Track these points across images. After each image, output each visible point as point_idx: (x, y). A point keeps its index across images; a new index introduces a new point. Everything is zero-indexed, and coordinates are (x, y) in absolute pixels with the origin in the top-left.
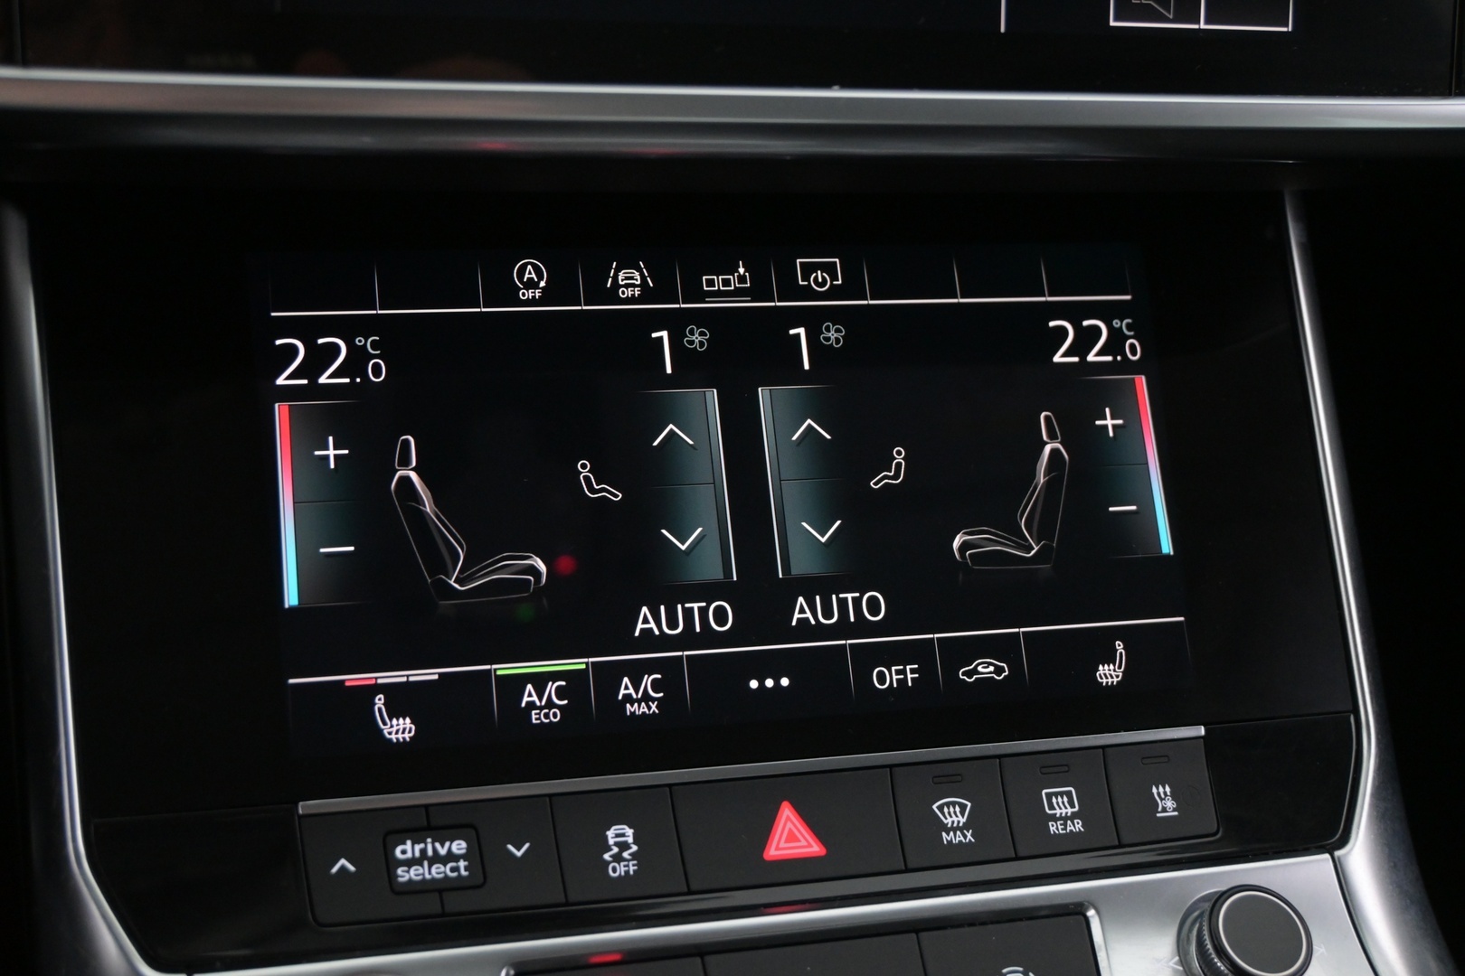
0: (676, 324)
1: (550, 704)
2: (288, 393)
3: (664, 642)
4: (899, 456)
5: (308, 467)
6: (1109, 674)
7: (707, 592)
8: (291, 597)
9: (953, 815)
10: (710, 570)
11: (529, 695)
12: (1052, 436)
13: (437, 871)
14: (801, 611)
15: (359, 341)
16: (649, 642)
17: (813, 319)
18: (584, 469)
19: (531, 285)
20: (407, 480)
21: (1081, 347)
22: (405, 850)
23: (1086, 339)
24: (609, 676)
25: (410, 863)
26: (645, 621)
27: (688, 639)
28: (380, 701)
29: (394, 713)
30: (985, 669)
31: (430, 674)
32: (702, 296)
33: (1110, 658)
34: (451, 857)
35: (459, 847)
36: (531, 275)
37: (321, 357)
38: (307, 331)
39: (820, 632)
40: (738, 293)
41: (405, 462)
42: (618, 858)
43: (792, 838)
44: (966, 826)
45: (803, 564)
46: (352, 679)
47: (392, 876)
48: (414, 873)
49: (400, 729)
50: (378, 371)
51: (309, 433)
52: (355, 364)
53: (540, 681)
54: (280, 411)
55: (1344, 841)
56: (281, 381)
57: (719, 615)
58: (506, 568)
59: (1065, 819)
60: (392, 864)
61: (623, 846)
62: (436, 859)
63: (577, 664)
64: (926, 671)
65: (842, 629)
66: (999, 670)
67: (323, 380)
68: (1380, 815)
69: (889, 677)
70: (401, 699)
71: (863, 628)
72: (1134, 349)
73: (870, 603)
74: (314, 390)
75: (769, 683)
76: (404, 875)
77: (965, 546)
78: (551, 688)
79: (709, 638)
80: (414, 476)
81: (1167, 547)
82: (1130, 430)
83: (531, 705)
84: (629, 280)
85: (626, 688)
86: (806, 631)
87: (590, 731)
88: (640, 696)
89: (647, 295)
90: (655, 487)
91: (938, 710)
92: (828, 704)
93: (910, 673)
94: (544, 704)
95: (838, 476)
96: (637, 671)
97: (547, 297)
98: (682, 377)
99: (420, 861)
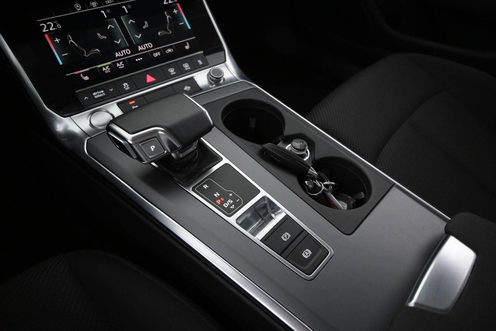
0: (104, 9)
1: (108, 70)
2: (46, 33)
3: (121, 57)
4: (146, 22)
5: (55, 44)
6: (187, 47)
7: (125, 49)
8: (61, 63)
9: (172, 71)
10: (124, 46)
11: (104, 69)
12: (168, 15)
13: (100, 95)
14: (140, 48)
15: (54, 22)
16: (119, 57)
17: (125, 5)
18: (99, 34)
19: (78, 8)
20: (71, 42)
21: (168, 1)
22: (94, 94)
24: (115, 64)
25: (96, 95)
26: (117, 55)
27: (124, 56)
28: (81, 75)
29: (84, 76)
30: (169, 50)
31: (88, 69)
32: (107, 4)
33: (186, 45)
34: (101, 93)
35: (102, 91)
36: (78, 6)
37: (49, 26)
38: (45, 22)
39: (144, 51)
40: (112, 3)
41: (70, 39)
42: (126, 87)
43: (150, 79)
44: (174, 71)
45: (138, 42)
46: (76, 73)
47: (94, 98)
48: (97, 96)
49: (86, 78)
50: (59, 26)
51: (52, 38)
52: (55, 26)
53: (105, 67)
54: (46, 36)
55: (225, 61)
56: (44, 31)
57: (128, 51)
58: (93, 52)
59: (187, 68)
60: (93, 96)
61: (126, 86)
62: (99, 94)
63: (109, 63)
64: (161, 53)
65: (147, 49)
66: (171, 50)
67: (51, 29)
68: (230, 57)
69: (156, 55)
70: (85, 74)
71: (150, 49)
73: (149, 45)
74: (50, 31)
75: (139, 59)
76: (96, 97)
77: (160, 34)
78: (107, 67)
79: (127, 55)
80: (72, 41)
81: (189, 28)
82: (179, 12)
83: (105, 70)
84: (94, 4)
85: (118, 65)
86: (141, 51)
87: (115, 72)
88: (121, 65)
89: (98, 6)
90: (111, 35)
91: (165, 57)
92: (148, 60)
93: (159, 53)
94: (107, 70)
95: (138, 28)
96: (119, 62)
97: (82, 9)
98: (108, 17)
99: (97, 95)
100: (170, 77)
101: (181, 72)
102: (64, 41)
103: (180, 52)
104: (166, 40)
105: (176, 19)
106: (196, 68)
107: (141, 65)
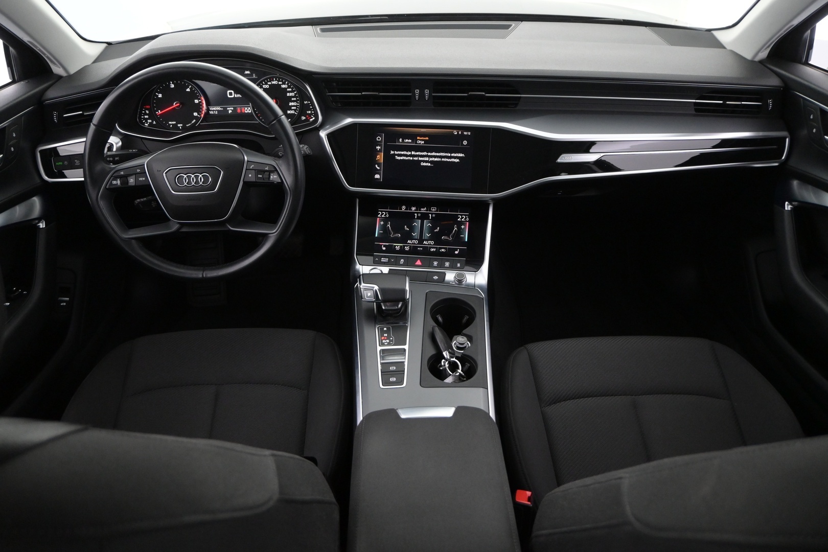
0: (417, 213)
4: (438, 228)
5: (380, 224)
6: (456, 252)
7: (415, 240)
8: (376, 236)
9: (435, 263)
10: (416, 238)
11: (396, 247)
12: (456, 228)
14: (425, 242)
15: (386, 213)
16: (409, 243)
17: (432, 214)
18: (406, 227)
21: (461, 219)
22: (382, 259)
23: (462, 218)
24: (404, 246)
26: (409, 242)
27: (413, 244)
30: (443, 250)
31: (388, 244)
32: (421, 211)
33: (457, 251)
34: (385, 260)
35: (387, 259)
36: (404, 207)
37: (382, 214)
38: (382, 212)
39: (426, 245)
40: (425, 211)
41: (389, 224)
42: (401, 262)
44: (437, 264)
45: (426, 238)
46: (381, 244)
49: (384, 248)
50: (387, 216)
51: (380, 221)
52: (385, 215)
53: (398, 246)
54: (378, 219)
56: (378, 216)
57: (416, 242)
58: (397, 235)
59: (447, 265)
60: (381, 260)
63: (402, 245)
64: (436, 250)
65: (429, 245)
67: (383, 216)
69: (433, 250)
70: (384, 246)
71: (431, 245)
72: (468, 219)
73: (432, 242)
74: (381, 217)
75: (420, 249)
77: (444, 238)
79: (415, 244)
80: (389, 226)
81: (466, 240)
82: (465, 228)
84: (413, 209)
86: (425, 244)
87: (402, 251)
88: (407, 248)
89: (415, 210)
90: (412, 229)
91: (438, 253)
92: (426, 251)
93: (435, 250)
94: (398, 248)
95: (431, 230)
96: (407, 246)
97: (405, 210)
98: (417, 219)
99: (383, 260)
100: (431, 266)
101: (441, 266)
102: (385, 224)
103: (450, 253)
104: (446, 243)
105: (460, 231)
106: (453, 267)
107: (418, 253)
